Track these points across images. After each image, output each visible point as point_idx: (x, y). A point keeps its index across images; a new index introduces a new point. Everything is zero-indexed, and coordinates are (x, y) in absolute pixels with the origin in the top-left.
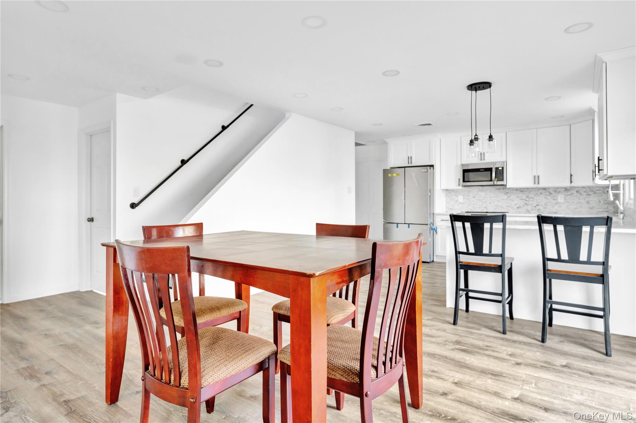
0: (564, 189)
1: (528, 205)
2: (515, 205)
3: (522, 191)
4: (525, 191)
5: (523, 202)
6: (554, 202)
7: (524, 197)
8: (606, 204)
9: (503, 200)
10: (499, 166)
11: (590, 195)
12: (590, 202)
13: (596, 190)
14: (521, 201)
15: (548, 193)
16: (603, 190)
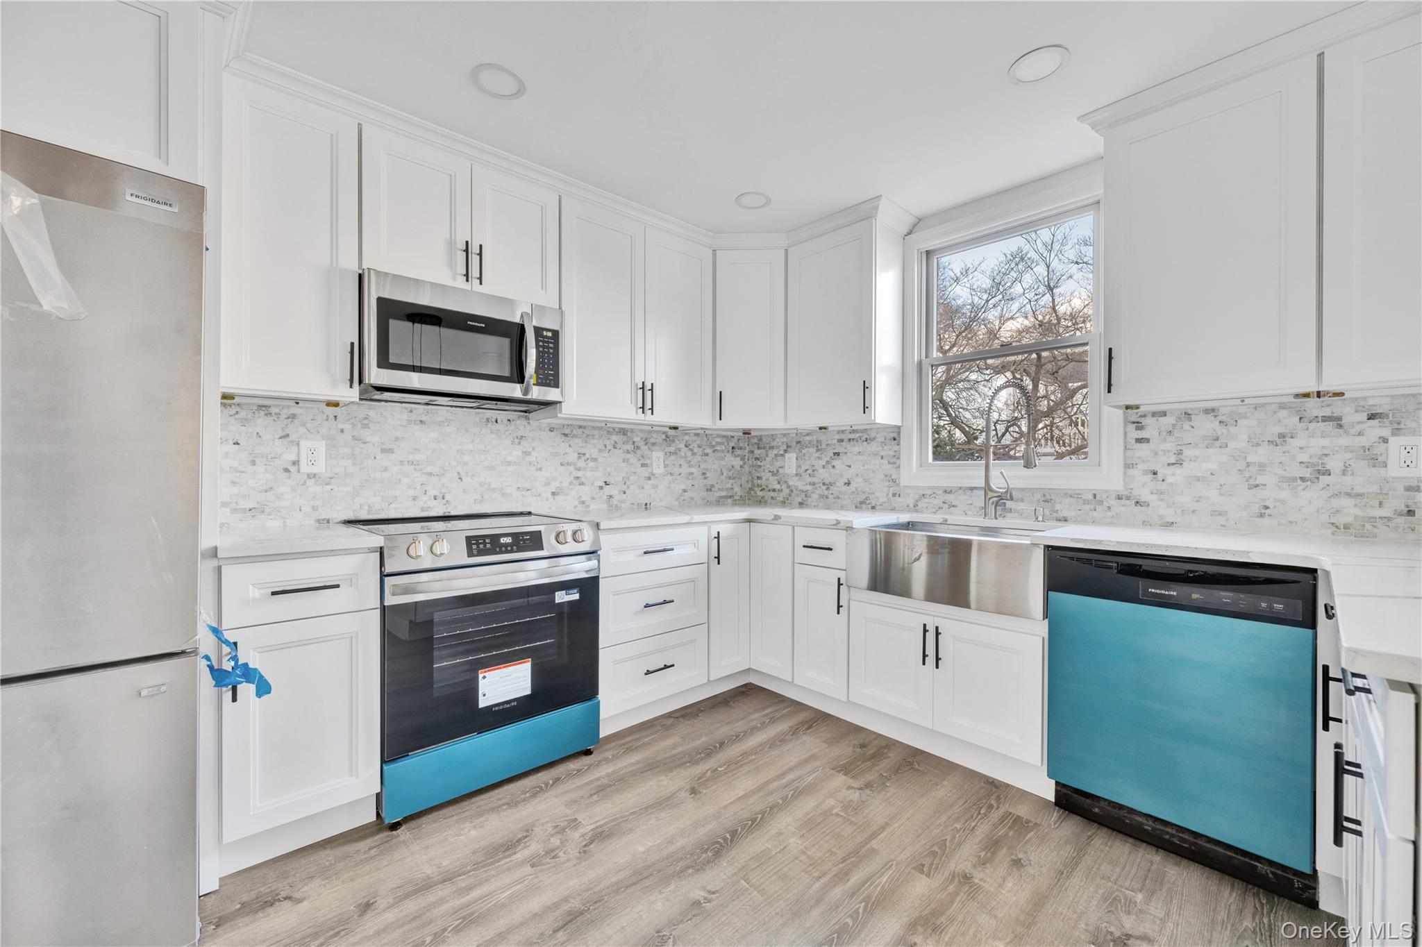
0: (664, 437)
1: (582, 484)
2: (547, 484)
3: (566, 435)
4: (575, 436)
5: (571, 473)
6: (644, 472)
7: (573, 457)
8: (730, 478)
9: (509, 463)
10: (549, 323)
11: (707, 455)
12: (708, 474)
13: (718, 443)
14: (563, 468)
15: (630, 447)
16: (726, 444)
